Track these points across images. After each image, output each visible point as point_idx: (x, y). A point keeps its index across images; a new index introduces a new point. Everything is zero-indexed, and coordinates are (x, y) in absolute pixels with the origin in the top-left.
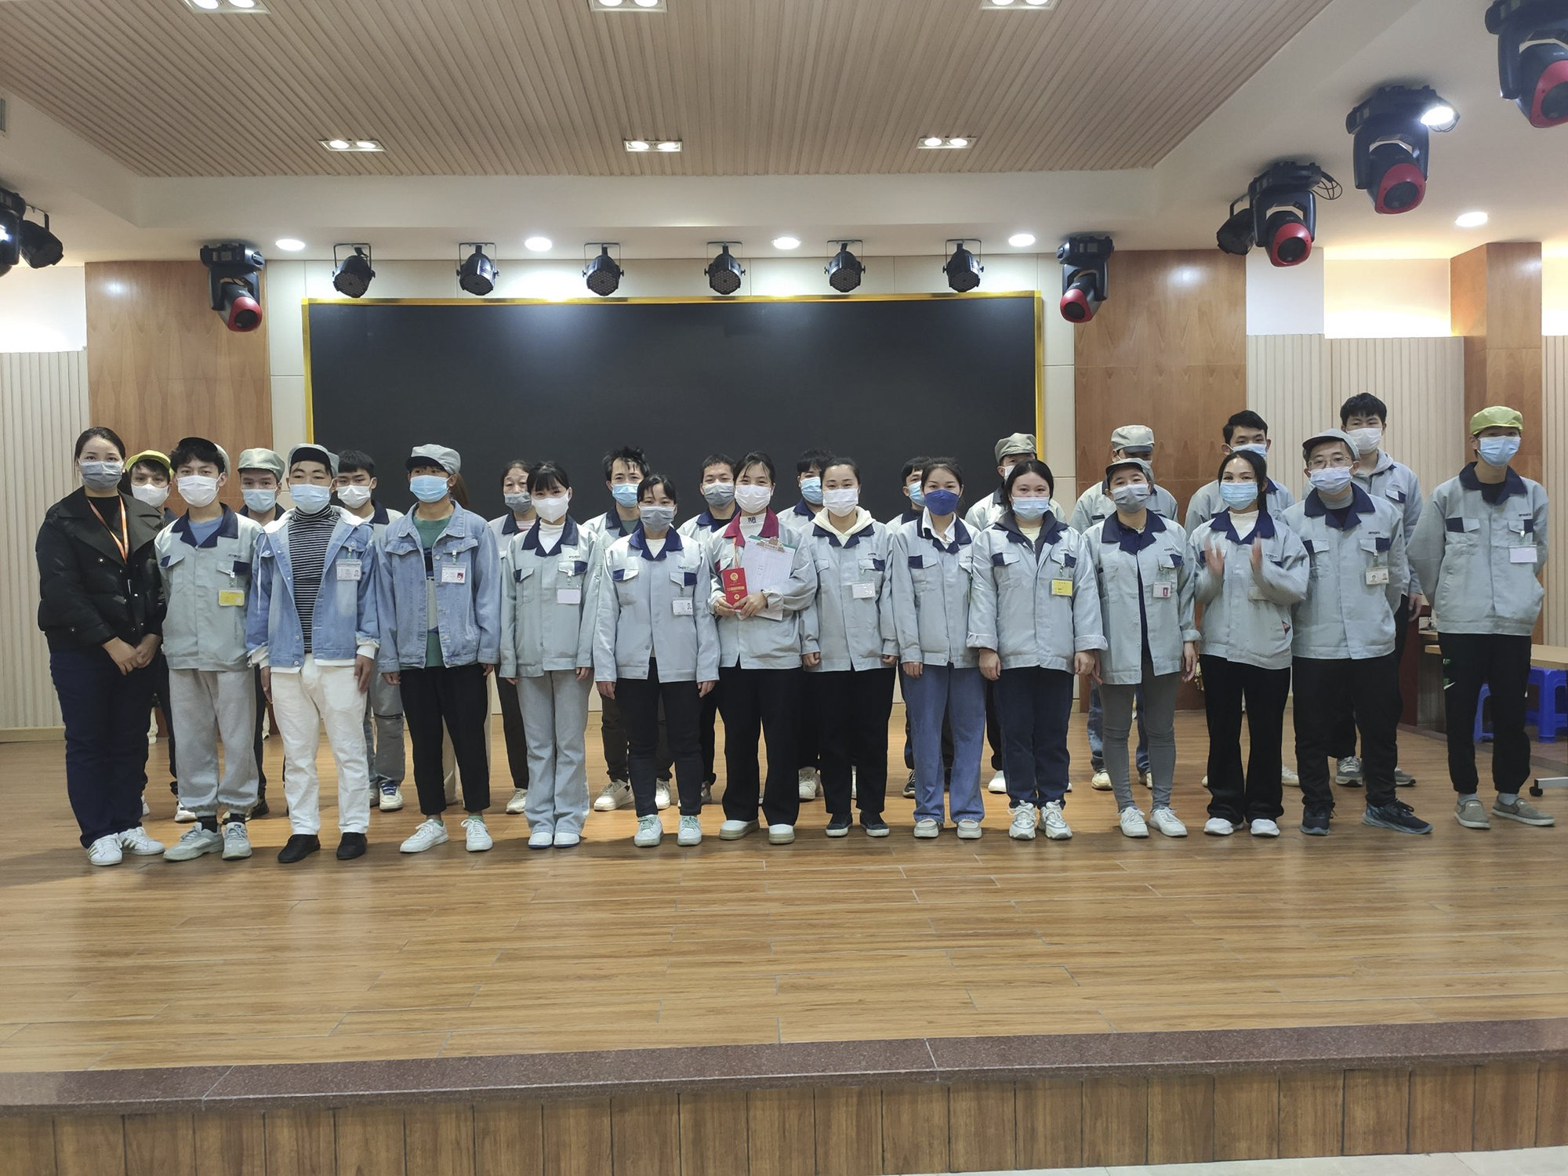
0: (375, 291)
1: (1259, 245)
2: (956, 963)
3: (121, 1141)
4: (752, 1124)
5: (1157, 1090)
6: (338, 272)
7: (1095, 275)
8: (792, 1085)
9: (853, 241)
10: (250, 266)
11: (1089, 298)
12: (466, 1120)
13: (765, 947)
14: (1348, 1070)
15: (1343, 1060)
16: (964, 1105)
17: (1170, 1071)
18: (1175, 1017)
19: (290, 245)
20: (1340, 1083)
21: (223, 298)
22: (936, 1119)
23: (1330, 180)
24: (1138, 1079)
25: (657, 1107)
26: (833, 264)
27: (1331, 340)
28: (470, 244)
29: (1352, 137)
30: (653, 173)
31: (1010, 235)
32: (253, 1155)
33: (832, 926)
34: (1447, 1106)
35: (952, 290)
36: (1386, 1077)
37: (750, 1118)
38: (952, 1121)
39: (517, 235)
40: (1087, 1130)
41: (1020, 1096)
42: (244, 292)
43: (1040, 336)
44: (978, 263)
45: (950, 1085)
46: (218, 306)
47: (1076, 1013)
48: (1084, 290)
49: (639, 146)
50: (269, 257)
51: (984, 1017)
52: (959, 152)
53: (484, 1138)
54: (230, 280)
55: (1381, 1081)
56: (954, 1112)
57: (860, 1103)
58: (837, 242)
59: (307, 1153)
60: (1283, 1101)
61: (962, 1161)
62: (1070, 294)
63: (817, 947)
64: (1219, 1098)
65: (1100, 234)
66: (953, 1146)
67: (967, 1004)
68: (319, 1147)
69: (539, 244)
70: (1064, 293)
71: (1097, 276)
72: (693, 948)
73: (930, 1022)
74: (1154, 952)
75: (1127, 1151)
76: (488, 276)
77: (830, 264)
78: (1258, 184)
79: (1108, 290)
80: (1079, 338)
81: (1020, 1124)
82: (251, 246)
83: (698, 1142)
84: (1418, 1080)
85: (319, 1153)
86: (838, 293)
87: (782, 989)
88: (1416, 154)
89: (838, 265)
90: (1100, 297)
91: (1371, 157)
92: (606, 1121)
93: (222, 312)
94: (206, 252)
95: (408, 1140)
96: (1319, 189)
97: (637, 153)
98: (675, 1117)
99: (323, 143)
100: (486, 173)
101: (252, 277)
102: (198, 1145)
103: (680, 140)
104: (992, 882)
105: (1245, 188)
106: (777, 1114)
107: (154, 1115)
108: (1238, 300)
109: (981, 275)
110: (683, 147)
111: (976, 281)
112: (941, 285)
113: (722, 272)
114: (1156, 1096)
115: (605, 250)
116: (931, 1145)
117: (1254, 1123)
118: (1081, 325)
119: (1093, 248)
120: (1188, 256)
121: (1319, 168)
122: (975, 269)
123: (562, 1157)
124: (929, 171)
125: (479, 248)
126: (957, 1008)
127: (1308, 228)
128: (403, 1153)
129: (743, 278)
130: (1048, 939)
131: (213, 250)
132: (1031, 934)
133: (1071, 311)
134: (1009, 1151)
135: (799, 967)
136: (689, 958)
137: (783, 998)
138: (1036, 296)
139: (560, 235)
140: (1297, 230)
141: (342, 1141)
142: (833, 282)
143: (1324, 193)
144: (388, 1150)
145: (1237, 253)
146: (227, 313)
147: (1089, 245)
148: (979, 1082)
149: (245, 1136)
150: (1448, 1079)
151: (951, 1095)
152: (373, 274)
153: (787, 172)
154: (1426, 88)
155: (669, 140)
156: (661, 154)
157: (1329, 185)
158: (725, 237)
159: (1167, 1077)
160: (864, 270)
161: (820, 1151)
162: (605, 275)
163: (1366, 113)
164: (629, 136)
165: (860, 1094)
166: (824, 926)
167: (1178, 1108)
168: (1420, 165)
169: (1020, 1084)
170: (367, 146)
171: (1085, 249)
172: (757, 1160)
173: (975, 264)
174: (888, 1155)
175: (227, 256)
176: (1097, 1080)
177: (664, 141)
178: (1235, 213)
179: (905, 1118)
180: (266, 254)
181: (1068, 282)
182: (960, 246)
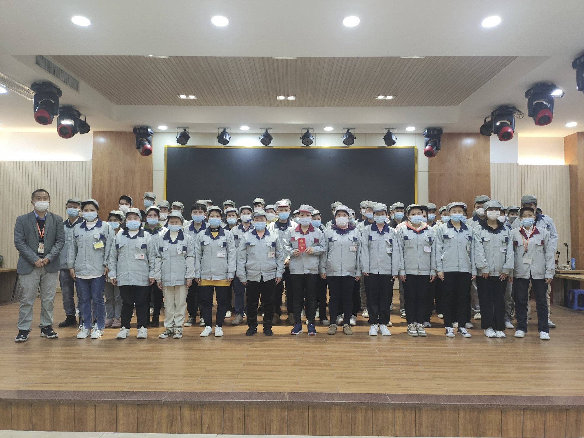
0: (190, 143)
1: (495, 133)
2: (393, 372)
3: (137, 413)
4: (331, 417)
5: (461, 412)
6: (178, 137)
7: (436, 141)
8: (344, 405)
9: (352, 129)
10: (149, 135)
11: (434, 149)
12: (242, 411)
13: (329, 365)
14: (525, 409)
15: (523, 405)
16: (399, 414)
17: (466, 406)
18: (467, 391)
19: (163, 128)
20: (522, 413)
21: (140, 145)
22: (390, 418)
23: (520, 112)
24: (456, 409)
25: (301, 410)
26: (345, 136)
27: (521, 165)
28: (222, 128)
29: (527, 99)
30: (285, 106)
31: (407, 127)
32: (176, 419)
33: (352, 360)
34: (557, 422)
35: (386, 145)
36: (537, 412)
37: (331, 415)
38: (395, 420)
39: (238, 126)
40: (439, 425)
41: (417, 412)
42: (147, 143)
43: (416, 161)
44: (395, 137)
45: (395, 408)
46: (138, 148)
47: (435, 388)
48: (432, 147)
49: (281, 98)
50: (155, 131)
51: (404, 389)
52: (390, 100)
53: (247, 417)
54: (141, 139)
55: (535, 413)
56: (396, 417)
57: (366, 412)
58: (346, 129)
59: (193, 419)
60: (503, 418)
61: (398, 433)
62: (427, 148)
63: (347, 366)
64: (481, 415)
65: (438, 127)
66: (395, 427)
67: (398, 385)
68: (197, 418)
69: (245, 128)
70: (425, 147)
71: (437, 142)
72: (306, 364)
73: (387, 389)
74: (460, 372)
75: (452, 432)
76: (227, 139)
77: (344, 136)
78: (494, 113)
79: (441, 146)
80: (430, 163)
81: (417, 421)
82: (150, 128)
83: (314, 421)
84: (548, 414)
85: (197, 419)
86: (346, 146)
87: (337, 377)
88: (549, 105)
89: (346, 136)
90: (438, 149)
91: (534, 106)
92: (286, 414)
93: (140, 150)
94: (135, 130)
95: (224, 416)
96: (516, 115)
97: (280, 100)
98: (307, 413)
99: (178, 96)
100: (229, 105)
101: (149, 138)
102: (160, 415)
103: (295, 96)
104: (403, 349)
105: (490, 114)
106: (339, 414)
107: (147, 405)
108: (487, 150)
109: (396, 141)
110: (296, 98)
111: (394, 143)
112: (382, 143)
113: (306, 138)
114: (461, 414)
115: (267, 131)
116: (388, 427)
117: (493, 425)
118: (431, 158)
119: (436, 132)
120: (469, 135)
121: (516, 108)
122: (394, 139)
123: (272, 424)
124: (379, 106)
125: (225, 129)
126: (395, 386)
127: (512, 128)
128: (222, 420)
129: (313, 140)
130: (424, 367)
131: (137, 129)
132: (418, 365)
133: (428, 154)
134: (413, 430)
135: (342, 371)
136: (305, 367)
137: (339, 380)
138: (415, 148)
139: (252, 126)
140: (508, 129)
141: (203, 416)
142: (345, 142)
143: (518, 116)
144: (218, 419)
145: (487, 135)
146: (141, 150)
147: (434, 131)
148: (404, 407)
149: (174, 413)
150: (558, 413)
151: (395, 411)
152: (190, 138)
153: (330, 106)
154: (552, 84)
155: (292, 96)
156: (289, 100)
157: (519, 113)
158: (307, 127)
159: (465, 408)
160: (355, 138)
161: (353, 427)
162: (267, 139)
163: (532, 92)
164: (279, 94)
165: (366, 409)
166: (348, 360)
167: (468, 419)
168: (551, 109)
169: (417, 408)
170: (192, 97)
171: (433, 132)
172: (332, 429)
173: (394, 137)
174: (374, 430)
175: (142, 131)
176: (442, 408)
177: (290, 96)
178: (486, 122)
179: (380, 418)
180: (154, 130)
181: (427, 144)
182: (388, 131)
